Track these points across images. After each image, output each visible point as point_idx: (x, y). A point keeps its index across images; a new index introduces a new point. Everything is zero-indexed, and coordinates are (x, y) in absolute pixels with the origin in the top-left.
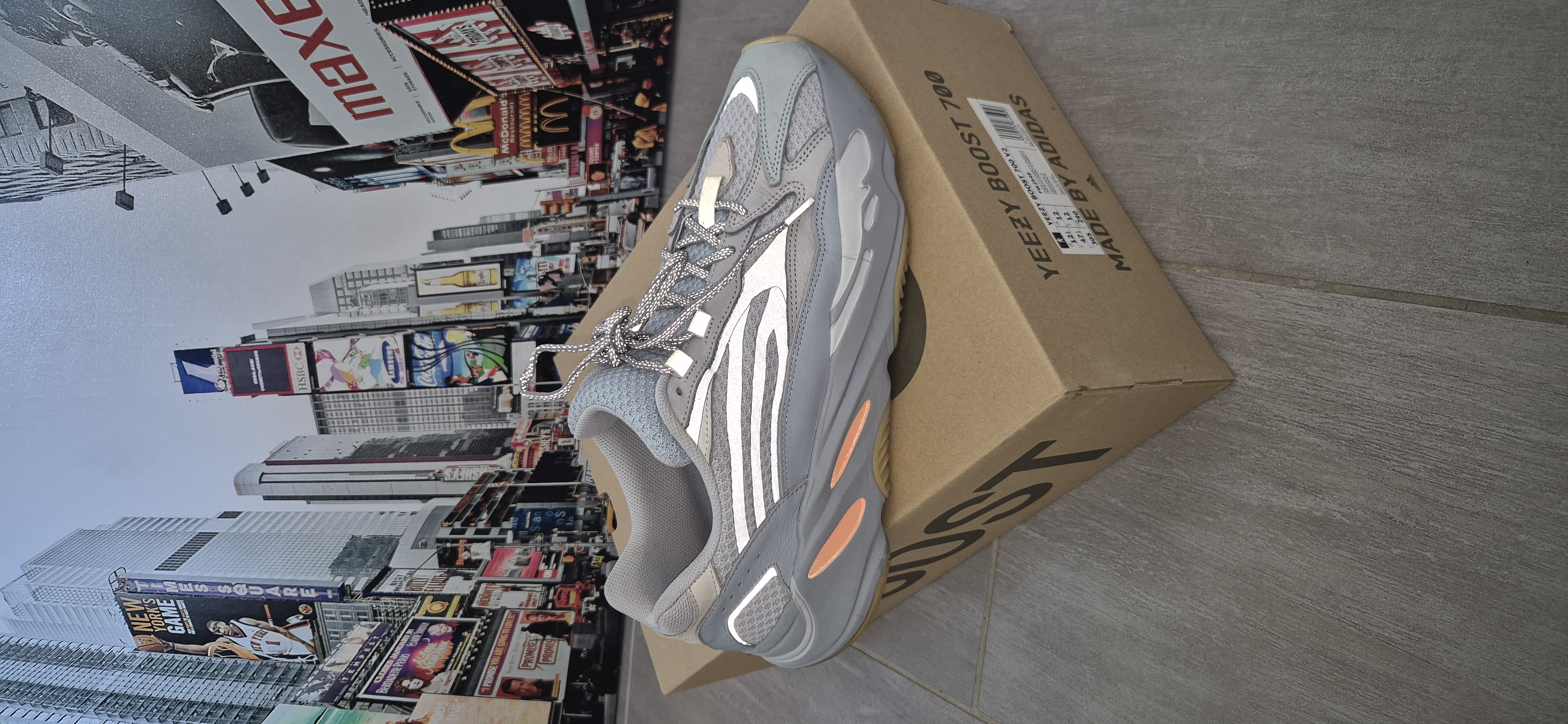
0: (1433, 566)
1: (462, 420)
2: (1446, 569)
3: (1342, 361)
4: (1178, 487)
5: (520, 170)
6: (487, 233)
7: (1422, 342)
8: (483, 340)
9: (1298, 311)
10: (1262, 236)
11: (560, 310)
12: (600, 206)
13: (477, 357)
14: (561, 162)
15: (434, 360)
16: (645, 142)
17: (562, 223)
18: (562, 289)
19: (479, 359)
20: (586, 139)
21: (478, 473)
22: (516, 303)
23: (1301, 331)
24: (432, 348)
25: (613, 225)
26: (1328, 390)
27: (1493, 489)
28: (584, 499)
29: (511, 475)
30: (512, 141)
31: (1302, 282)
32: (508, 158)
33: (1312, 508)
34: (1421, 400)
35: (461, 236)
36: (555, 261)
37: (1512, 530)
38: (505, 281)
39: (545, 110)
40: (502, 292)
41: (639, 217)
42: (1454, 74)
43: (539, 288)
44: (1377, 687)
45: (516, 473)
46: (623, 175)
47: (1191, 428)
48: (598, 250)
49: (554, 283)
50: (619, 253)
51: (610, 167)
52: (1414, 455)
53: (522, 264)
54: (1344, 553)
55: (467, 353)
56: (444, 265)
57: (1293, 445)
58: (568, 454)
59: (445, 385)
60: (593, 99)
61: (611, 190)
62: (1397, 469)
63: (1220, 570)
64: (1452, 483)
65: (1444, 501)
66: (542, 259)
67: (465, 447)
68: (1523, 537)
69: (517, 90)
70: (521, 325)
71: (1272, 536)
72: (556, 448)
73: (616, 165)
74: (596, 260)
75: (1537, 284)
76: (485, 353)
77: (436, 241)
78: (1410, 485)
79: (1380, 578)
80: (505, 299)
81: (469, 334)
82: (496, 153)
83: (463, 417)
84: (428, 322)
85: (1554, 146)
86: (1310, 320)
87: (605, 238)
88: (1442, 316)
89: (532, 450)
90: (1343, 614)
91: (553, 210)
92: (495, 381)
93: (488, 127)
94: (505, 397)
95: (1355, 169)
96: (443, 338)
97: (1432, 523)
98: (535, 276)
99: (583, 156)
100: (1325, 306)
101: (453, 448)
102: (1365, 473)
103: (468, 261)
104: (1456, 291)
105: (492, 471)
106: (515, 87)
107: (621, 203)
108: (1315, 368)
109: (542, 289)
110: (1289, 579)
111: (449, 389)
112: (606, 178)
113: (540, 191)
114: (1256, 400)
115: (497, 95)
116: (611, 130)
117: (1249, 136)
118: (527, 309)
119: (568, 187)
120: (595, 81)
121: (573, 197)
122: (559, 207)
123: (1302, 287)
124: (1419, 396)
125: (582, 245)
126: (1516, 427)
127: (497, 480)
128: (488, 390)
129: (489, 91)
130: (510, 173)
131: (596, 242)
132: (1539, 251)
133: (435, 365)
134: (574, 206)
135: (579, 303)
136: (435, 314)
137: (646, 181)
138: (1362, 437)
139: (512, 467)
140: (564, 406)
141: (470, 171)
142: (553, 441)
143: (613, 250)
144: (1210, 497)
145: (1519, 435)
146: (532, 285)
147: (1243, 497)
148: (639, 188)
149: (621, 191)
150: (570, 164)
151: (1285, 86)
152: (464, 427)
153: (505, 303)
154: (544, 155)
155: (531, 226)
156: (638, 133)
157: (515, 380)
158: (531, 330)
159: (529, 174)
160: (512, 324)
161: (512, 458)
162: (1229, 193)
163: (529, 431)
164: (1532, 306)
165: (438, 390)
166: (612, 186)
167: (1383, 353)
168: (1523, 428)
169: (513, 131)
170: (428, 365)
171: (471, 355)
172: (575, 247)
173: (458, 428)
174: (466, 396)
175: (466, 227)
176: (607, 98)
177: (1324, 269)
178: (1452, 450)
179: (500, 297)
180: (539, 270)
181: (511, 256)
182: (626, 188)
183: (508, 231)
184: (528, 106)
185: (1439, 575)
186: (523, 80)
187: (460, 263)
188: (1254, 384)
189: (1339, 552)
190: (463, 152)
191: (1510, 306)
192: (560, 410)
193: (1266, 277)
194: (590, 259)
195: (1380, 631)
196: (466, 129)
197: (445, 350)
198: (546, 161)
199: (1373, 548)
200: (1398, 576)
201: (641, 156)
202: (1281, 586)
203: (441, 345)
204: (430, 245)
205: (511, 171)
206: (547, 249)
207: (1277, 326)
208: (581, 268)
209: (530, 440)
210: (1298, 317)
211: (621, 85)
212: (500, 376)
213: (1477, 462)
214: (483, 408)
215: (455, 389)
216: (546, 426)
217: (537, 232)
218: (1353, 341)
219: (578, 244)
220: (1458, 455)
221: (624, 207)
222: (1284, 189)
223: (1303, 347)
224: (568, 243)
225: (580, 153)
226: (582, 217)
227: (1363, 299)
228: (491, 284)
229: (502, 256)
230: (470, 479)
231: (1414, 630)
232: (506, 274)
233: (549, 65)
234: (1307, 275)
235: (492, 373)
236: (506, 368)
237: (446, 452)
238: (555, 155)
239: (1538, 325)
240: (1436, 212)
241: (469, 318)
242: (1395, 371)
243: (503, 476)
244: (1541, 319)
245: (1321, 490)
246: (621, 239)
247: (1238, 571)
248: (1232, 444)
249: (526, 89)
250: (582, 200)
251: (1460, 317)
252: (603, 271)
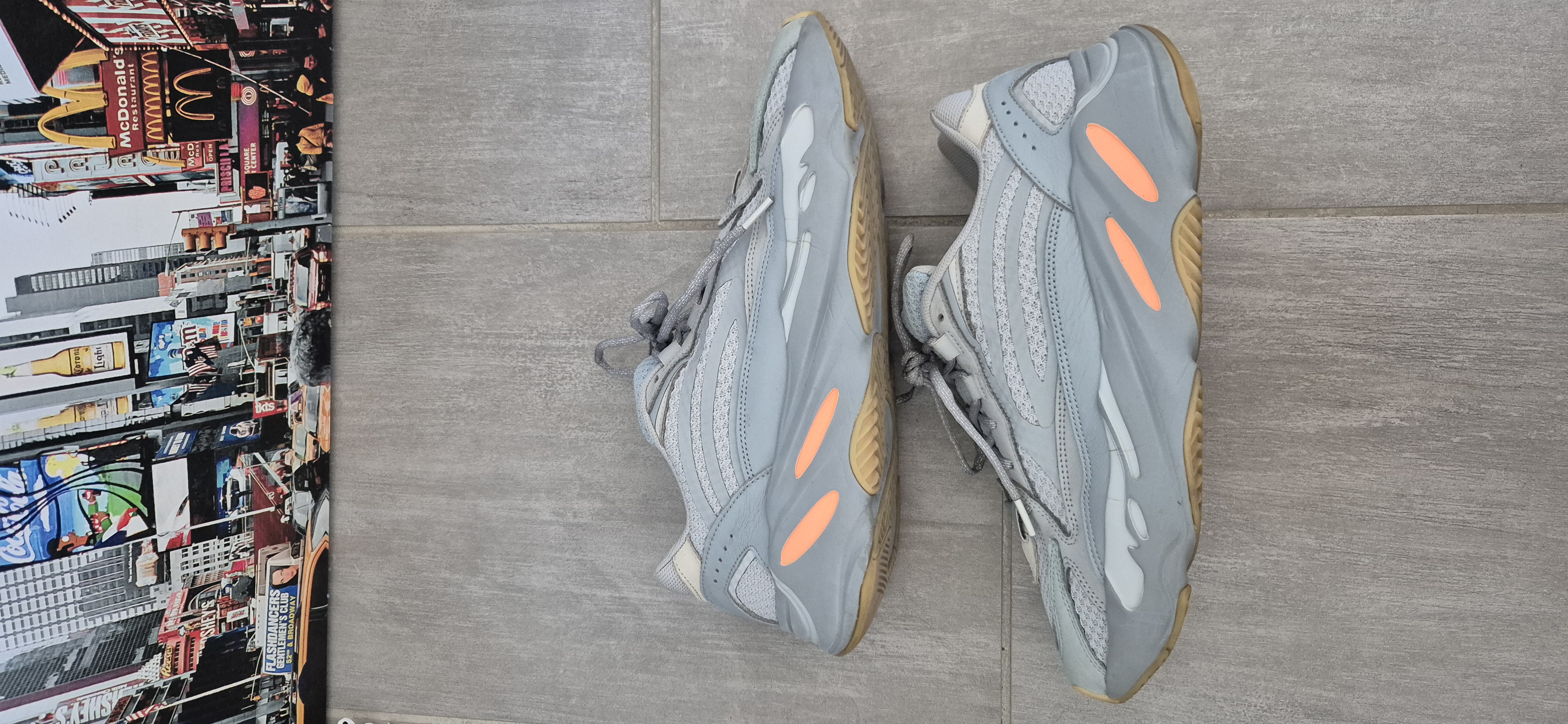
0: (1490, 443)
1: (80, 613)
2: (1502, 443)
3: (1377, 277)
4: (1226, 436)
5: (149, 177)
6: (104, 282)
7: (1446, 247)
8: (106, 468)
9: (1325, 238)
10: (1274, 173)
11: (218, 404)
12: (262, 239)
13: (97, 497)
14: (207, 167)
15: (26, 512)
16: (313, 146)
17: (214, 264)
18: (220, 371)
19: (103, 500)
20: (238, 134)
21: (111, 702)
22: (154, 398)
23: (1331, 256)
24: (23, 491)
25: (280, 269)
26: (1367, 306)
27: (1529, 363)
28: (265, 701)
29: (162, 691)
30: (135, 128)
31: (1321, 212)
32: (130, 156)
33: (1371, 421)
34: (1455, 298)
35: (62, 286)
36: (206, 326)
37: (1550, 394)
38: (136, 361)
39: (180, 84)
40: (133, 380)
41: (311, 256)
42: (1431, 13)
43: (187, 370)
44: (1460, 570)
45: (168, 686)
46: (288, 194)
47: (1231, 374)
48: (263, 306)
49: (209, 361)
50: (290, 309)
51: (273, 180)
52: (1457, 349)
53: (160, 333)
54: (1408, 455)
55: (82, 492)
56: (36, 338)
57: (1342, 366)
58: (242, 634)
59: (49, 556)
60: (243, 75)
61: (275, 214)
62: (1444, 365)
63: (1286, 507)
64: (1494, 366)
65: (1489, 383)
66: (190, 323)
67: (87, 661)
68: (1560, 398)
69: (138, 45)
70: (164, 434)
71: (1335, 458)
72: (224, 630)
73: (280, 177)
74: (262, 321)
75: (1532, 182)
76: (112, 488)
77: (21, 297)
78: (1457, 376)
79: (1446, 468)
80: (139, 392)
81: (84, 458)
82: (112, 147)
83: (81, 609)
84: (13, 446)
85: (1524, 67)
86: (1338, 245)
87: (271, 288)
88: (1459, 221)
89: (190, 640)
90: (1417, 512)
91: (201, 243)
92: (128, 535)
93: (96, 102)
94: (147, 559)
95: (1356, 102)
96: (41, 471)
97: (1483, 406)
98: (180, 351)
99: (237, 161)
100: (1351, 229)
101: (67, 667)
102: (1416, 375)
103: (76, 330)
104: (1466, 199)
105: (132, 692)
106: (134, 40)
107: (288, 235)
108: (1351, 289)
109: (192, 371)
110: (1359, 495)
111: (56, 562)
112: (267, 196)
113: (180, 212)
114: (1297, 331)
115: (108, 49)
116: (271, 122)
117: (1243, 79)
118: (172, 406)
119: (219, 207)
120: (246, 49)
121: (226, 223)
122: (209, 236)
123: (1323, 216)
124: (1452, 295)
125: (242, 298)
126: (1538, 305)
127: (141, 706)
128: (119, 552)
129: (95, 41)
130: (136, 181)
131: (260, 294)
132: (1529, 155)
133: (29, 522)
134: (228, 237)
135: (243, 390)
136: (24, 428)
137: (316, 202)
138: (1407, 344)
139: (161, 676)
140: (231, 558)
141: (71, 174)
142: (218, 618)
143: (282, 306)
144: (1263, 437)
145: (1543, 311)
146: (177, 366)
147: (1298, 428)
148: (307, 214)
149: (287, 216)
150: (220, 172)
151: (1274, 31)
152: (84, 625)
153: (138, 398)
154: (184, 156)
155: (171, 269)
156: (303, 132)
157: (159, 527)
158: (179, 440)
159: (165, 186)
160: (151, 433)
161: (162, 661)
162: (1232, 136)
163: (185, 609)
164: (1531, 201)
165: (37, 566)
166: (276, 209)
167: (1413, 263)
168: (1543, 305)
169: (135, 112)
170: (16, 523)
171: (89, 494)
172: (233, 301)
173: (74, 630)
174: (85, 568)
175: (69, 270)
176: (264, 74)
177: (1342, 196)
178: (1489, 337)
179: (130, 388)
180: (186, 341)
181: (144, 317)
182: (292, 212)
183: (137, 278)
184: (155, 73)
185: (1497, 450)
186: (147, 31)
187: (63, 335)
188: (1292, 315)
189: (1404, 455)
190: (60, 141)
191: (1514, 204)
192: (226, 565)
193: (1285, 211)
194: (253, 321)
195: (1455, 517)
196: (63, 101)
197: (45, 493)
198: (186, 163)
199: (1434, 442)
200: (1462, 462)
201: (307, 167)
202: (1352, 504)
203: (39, 484)
204: (11, 304)
205: (136, 177)
206: (196, 306)
207: (1306, 256)
208: (242, 334)
209: (186, 624)
210: (1326, 244)
211: (277, 59)
212: (136, 525)
213: (1511, 342)
214: (113, 586)
215: (65, 560)
216: (209, 595)
217: (179, 279)
218: (1383, 257)
219: (236, 297)
220: (1494, 341)
221: (292, 240)
222: (1290, 126)
223: (1336, 271)
224: (223, 296)
225: (232, 156)
226: (240, 254)
227: (1386, 217)
228: (115, 369)
229: (131, 319)
230: (98, 717)
231: (1484, 507)
232: (137, 351)
233: (182, 12)
234: (1327, 204)
235: (125, 522)
236: (145, 511)
237: (56, 677)
238: (197, 155)
239: (1540, 216)
240: (1437, 133)
241: (83, 431)
242: (1428, 277)
243: (150, 694)
244: (1540, 211)
245: (1376, 402)
246: (291, 289)
247: (1306, 502)
248: (1278, 379)
249: (151, 45)
250: (239, 228)
251: (1474, 220)
252: (272, 337)
